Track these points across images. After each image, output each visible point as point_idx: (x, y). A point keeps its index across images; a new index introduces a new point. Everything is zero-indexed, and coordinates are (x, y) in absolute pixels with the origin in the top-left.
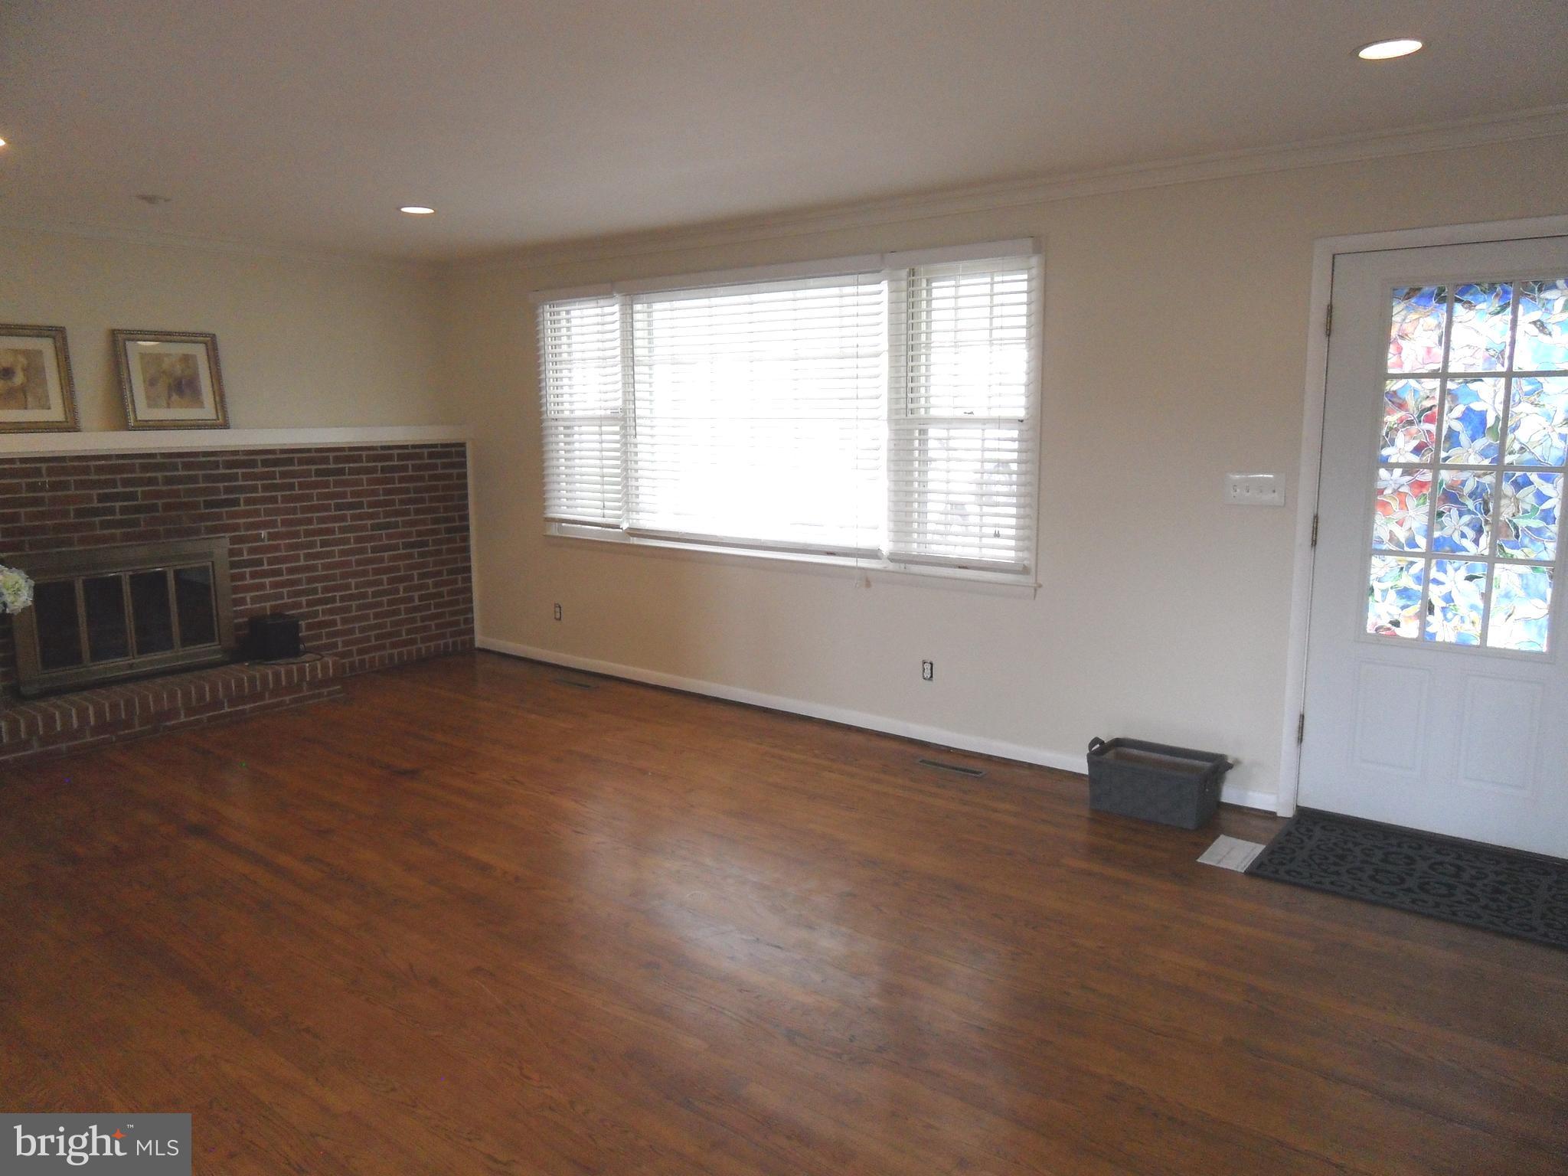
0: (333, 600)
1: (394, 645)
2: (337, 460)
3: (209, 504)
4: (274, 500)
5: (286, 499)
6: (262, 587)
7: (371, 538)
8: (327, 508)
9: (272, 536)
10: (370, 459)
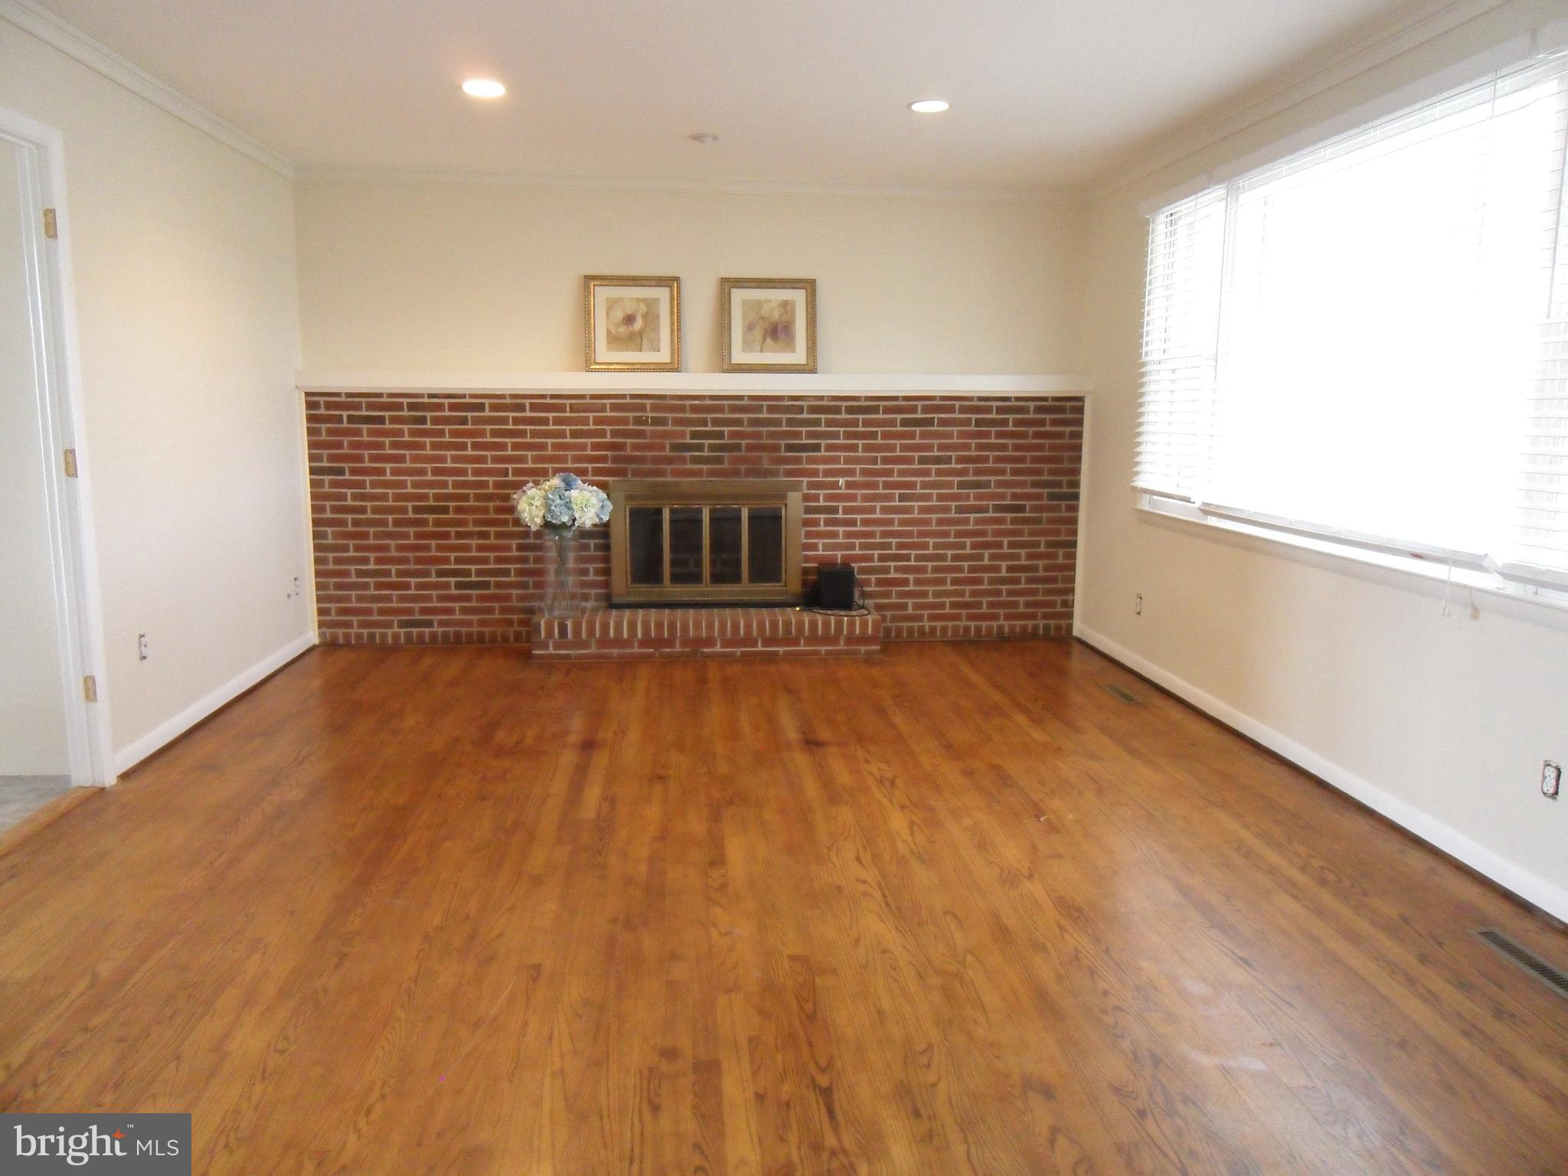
0: (907, 558)
1: (971, 617)
2: (926, 409)
3: (790, 448)
4: (854, 448)
5: (867, 448)
6: (834, 535)
7: (955, 497)
8: (910, 461)
9: (849, 485)
10: (964, 410)
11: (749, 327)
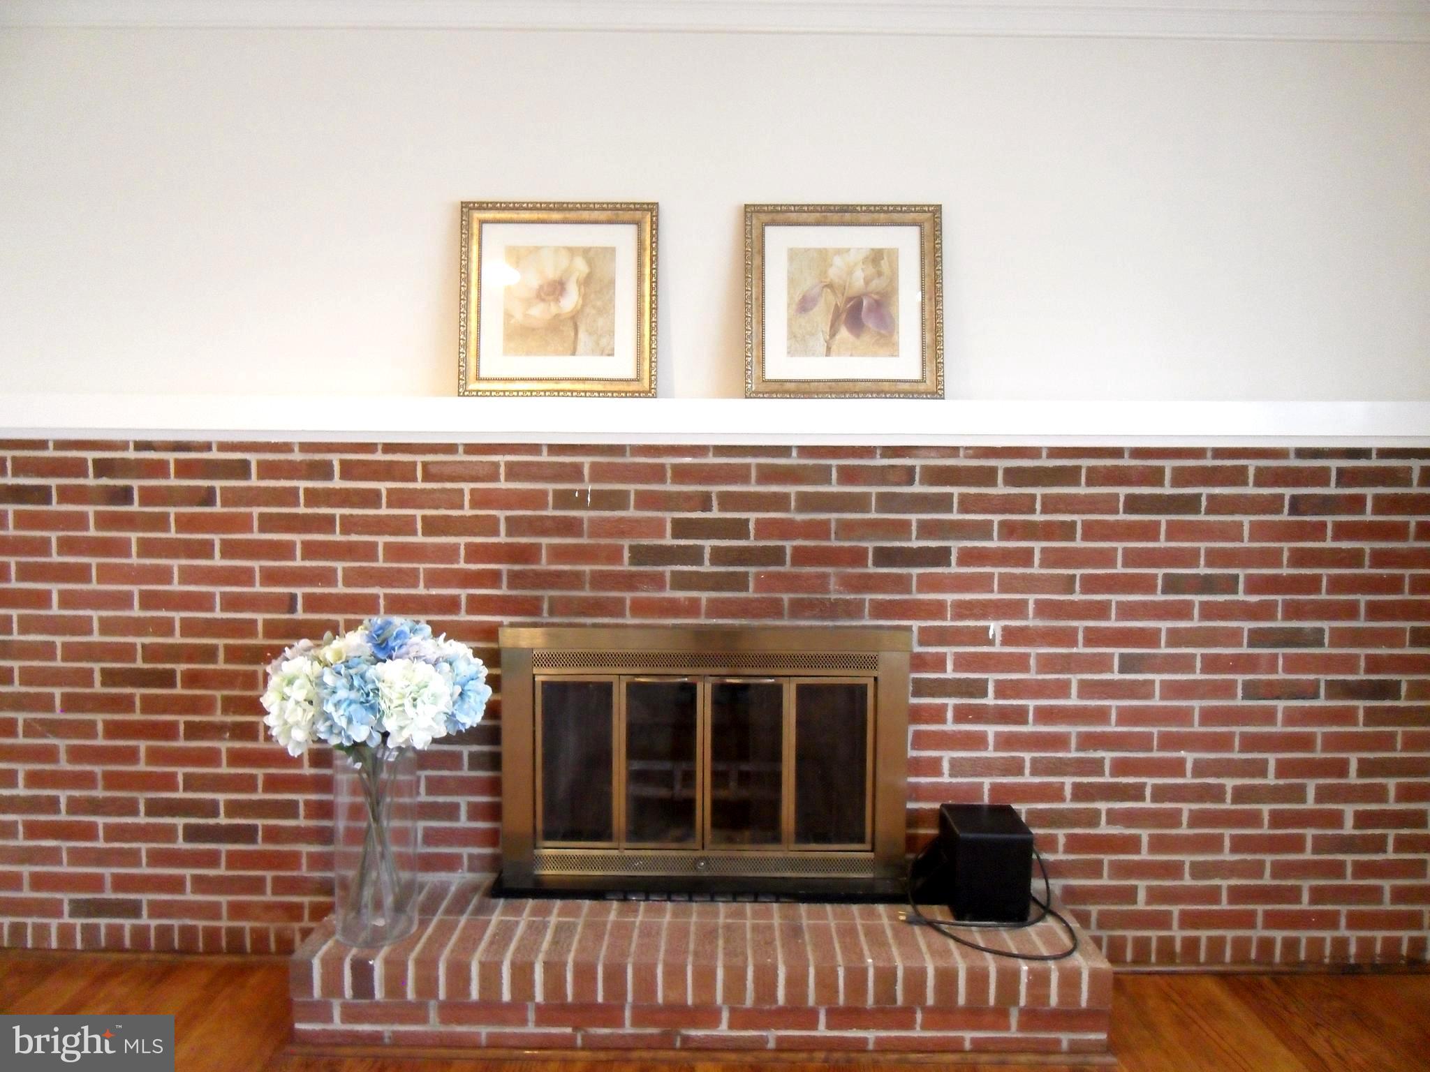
0: (1136, 793)
1: (1274, 920)
2: (1182, 477)
3: (885, 557)
4: (1025, 557)
5: (1051, 558)
6: (977, 741)
7: (1246, 663)
8: (1145, 585)
9: (1010, 636)
10: (1264, 478)
11: (804, 305)
